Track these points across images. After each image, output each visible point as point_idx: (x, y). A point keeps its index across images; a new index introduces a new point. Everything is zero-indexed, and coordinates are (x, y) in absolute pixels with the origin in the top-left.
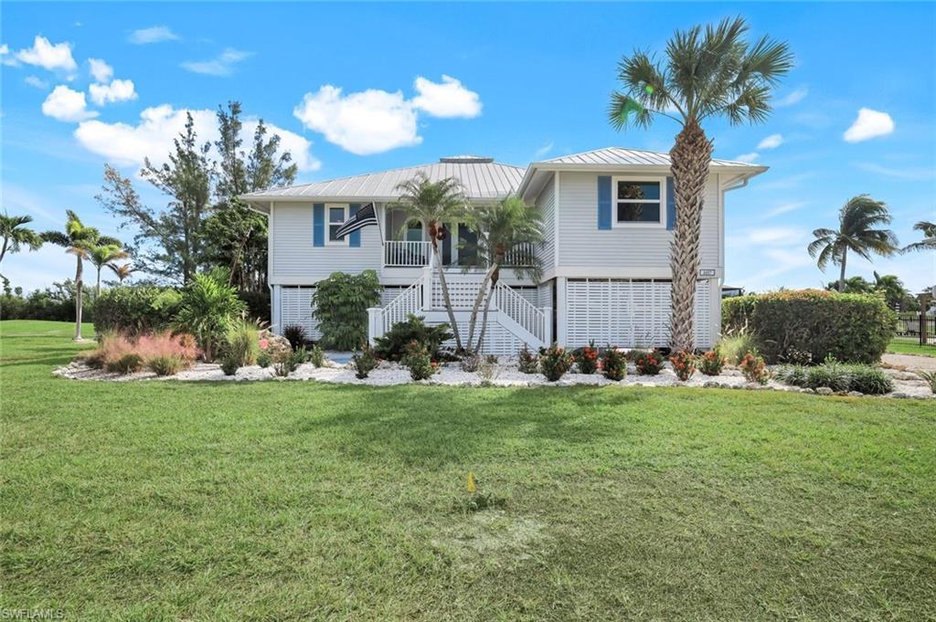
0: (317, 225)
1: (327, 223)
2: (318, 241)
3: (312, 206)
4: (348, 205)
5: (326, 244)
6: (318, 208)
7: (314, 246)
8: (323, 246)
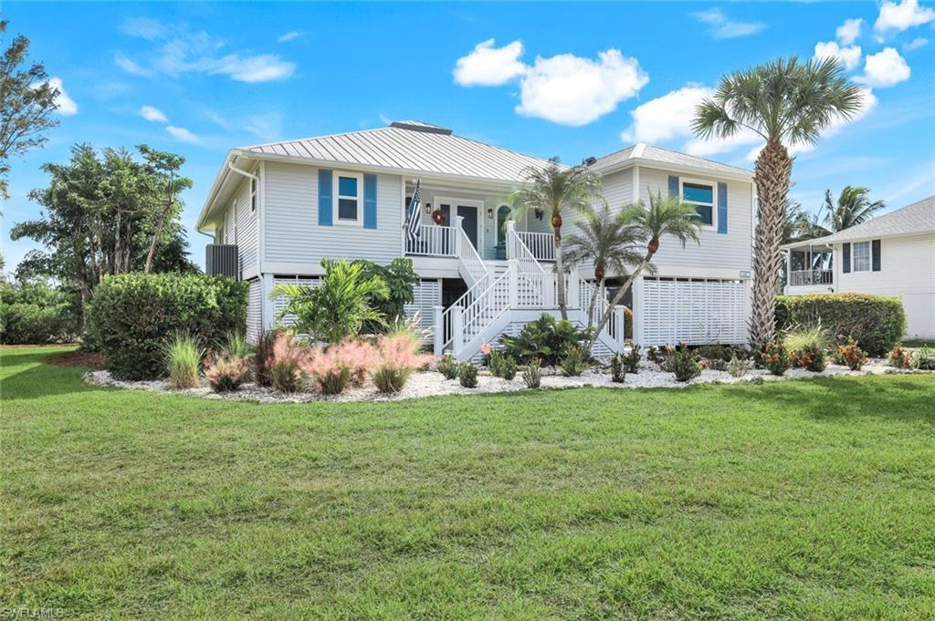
0: (324, 197)
1: (336, 196)
2: (325, 219)
3: (317, 171)
4: (362, 175)
5: (334, 223)
6: (325, 175)
7: (320, 224)
8: (332, 225)
